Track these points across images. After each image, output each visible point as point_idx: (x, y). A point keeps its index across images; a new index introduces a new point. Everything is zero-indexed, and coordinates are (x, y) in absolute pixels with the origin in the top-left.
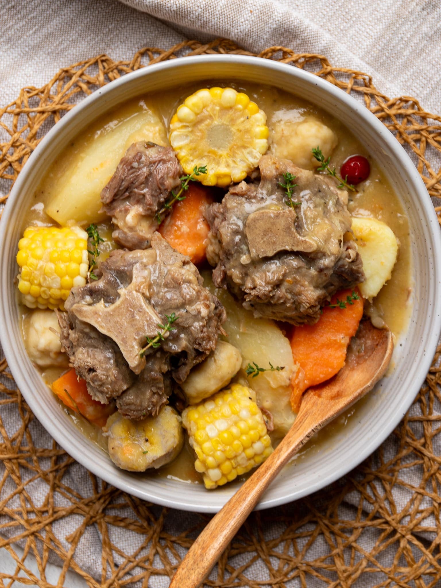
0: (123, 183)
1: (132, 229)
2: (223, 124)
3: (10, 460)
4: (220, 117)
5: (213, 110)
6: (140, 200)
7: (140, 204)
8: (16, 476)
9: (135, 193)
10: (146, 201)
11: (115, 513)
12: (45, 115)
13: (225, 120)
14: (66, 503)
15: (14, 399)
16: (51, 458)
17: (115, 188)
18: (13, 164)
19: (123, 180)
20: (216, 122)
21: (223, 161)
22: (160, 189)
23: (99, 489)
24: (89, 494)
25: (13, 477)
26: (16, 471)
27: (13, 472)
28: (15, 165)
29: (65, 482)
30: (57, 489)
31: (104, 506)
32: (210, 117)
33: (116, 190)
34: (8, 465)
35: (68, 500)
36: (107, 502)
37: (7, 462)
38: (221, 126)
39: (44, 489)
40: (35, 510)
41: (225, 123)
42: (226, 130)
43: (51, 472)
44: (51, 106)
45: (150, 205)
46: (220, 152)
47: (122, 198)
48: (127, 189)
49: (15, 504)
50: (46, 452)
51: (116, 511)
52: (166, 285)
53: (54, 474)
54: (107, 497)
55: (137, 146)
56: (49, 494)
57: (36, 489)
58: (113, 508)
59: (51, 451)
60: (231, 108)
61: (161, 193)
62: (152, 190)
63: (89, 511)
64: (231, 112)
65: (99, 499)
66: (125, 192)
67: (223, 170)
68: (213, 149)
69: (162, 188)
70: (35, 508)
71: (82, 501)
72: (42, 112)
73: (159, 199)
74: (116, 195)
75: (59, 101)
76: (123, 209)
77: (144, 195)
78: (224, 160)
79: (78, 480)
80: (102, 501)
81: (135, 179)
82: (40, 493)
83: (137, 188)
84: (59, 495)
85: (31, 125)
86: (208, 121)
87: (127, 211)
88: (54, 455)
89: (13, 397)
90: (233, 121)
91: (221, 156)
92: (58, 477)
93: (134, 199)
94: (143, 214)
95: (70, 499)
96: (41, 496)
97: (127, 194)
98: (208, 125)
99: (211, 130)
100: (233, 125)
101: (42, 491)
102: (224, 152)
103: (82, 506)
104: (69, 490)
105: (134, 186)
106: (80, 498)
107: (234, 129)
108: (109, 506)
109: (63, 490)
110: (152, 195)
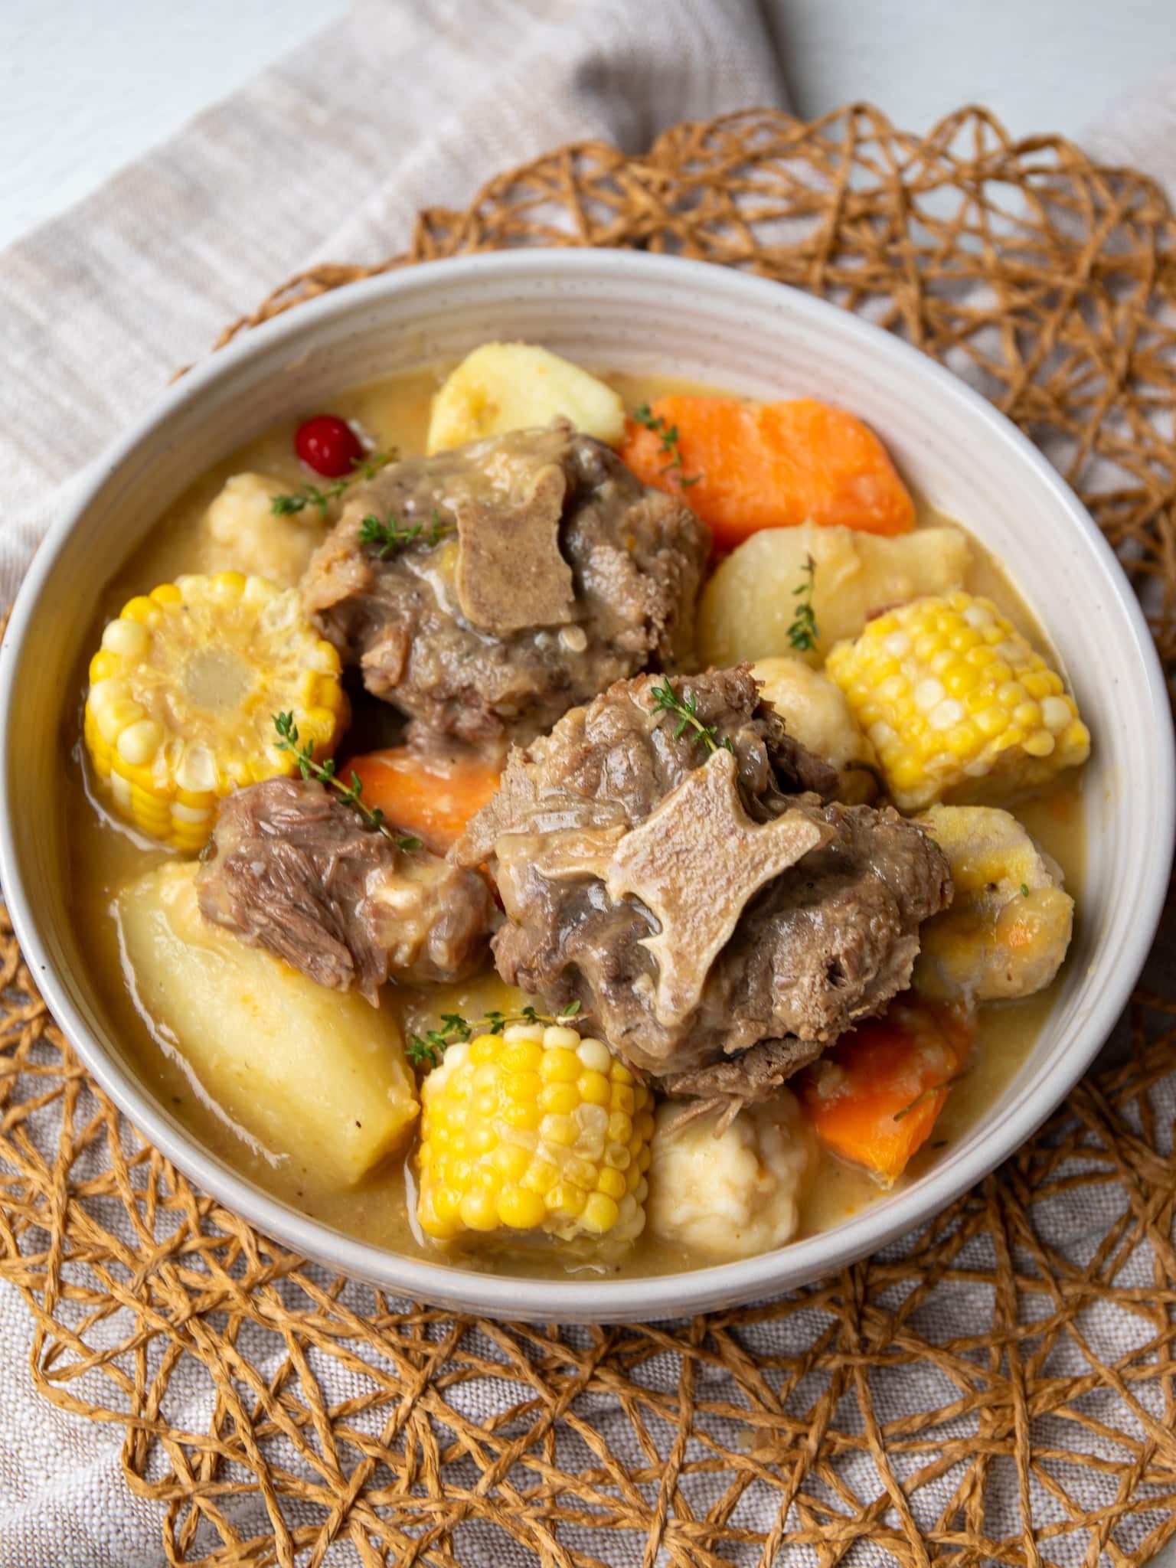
0: (304, 906)
1: (429, 898)
2: (186, 666)
3: (1026, 1398)
4: (167, 670)
5: (143, 680)
6: (353, 871)
7: (365, 876)
8: (1071, 1386)
9: (333, 881)
10: (356, 855)
11: (1165, 1132)
12: (77, 1213)
13: (178, 658)
14: (1141, 1259)
15: (857, 1376)
16: (1019, 1293)
17: (316, 930)
18: (198, 1309)
19: (296, 906)
20: (177, 680)
21: (276, 685)
22: (328, 819)
23: (1102, 1169)
24: (1117, 1195)
25: (1073, 1393)
26: (1058, 1385)
27: (1063, 1393)
28: (203, 1303)
29: (1085, 1256)
30: (1106, 1279)
31: (1147, 1152)
32: (161, 690)
33: (320, 928)
34: (1041, 1405)
35: (1134, 1252)
36: (1138, 1144)
37: (1035, 1406)
38: (188, 671)
39: (1104, 1318)
40: (1168, 1336)
41: (183, 660)
42: (205, 662)
43: (1059, 1290)
44: (55, 1197)
45: (368, 845)
46: (253, 688)
47: (343, 921)
48: (320, 902)
49: (1148, 1401)
50: (1002, 1303)
51: (1160, 1128)
52: (591, 788)
53: (1063, 1282)
54: (1124, 1145)
55: (207, 879)
56: (1120, 1302)
57: (1104, 1344)
58: (1152, 1131)
59: (1000, 1291)
60: (150, 637)
61: (341, 819)
62: (329, 838)
63: (1166, 1189)
64: (161, 639)
65: (1131, 1166)
66: (328, 908)
67: (300, 688)
68: (242, 703)
69: (326, 813)
70: (1160, 1337)
71: (1136, 1211)
72: (67, 1220)
73: (354, 825)
74: (334, 934)
75: (43, 1174)
76: (372, 921)
77: (342, 859)
78: (276, 682)
79: (1078, 1222)
80: (1135, 1158)
81: (296, 875)
82: (1116, 1329)
83: (319, 874)
84: (1120, 1276)
85: (99, 1252)
86: (171, 700)
87: (379, 912)
88: (1012, 1278)
89: (853, 1382)
90: (184, 642)
91: (264, 689)
92: (1072, 1275)
93: (350, 891)
94: (391, 868)
95: (1133, 1245)
96: (1125, 1326)
97: (333, 905)
98: (180, 700)
99: (194, 696)
100: (194, 644)
101: (1112, 1326)
102: (258, 679)
103: (1151, 1207)
104: (1108, 1247)
105: (313, 879)
106: (1129, 1218)
107: (205, 644)
108: (1149, 1141)
109: (1108, 1265)
110: (345, 838)
